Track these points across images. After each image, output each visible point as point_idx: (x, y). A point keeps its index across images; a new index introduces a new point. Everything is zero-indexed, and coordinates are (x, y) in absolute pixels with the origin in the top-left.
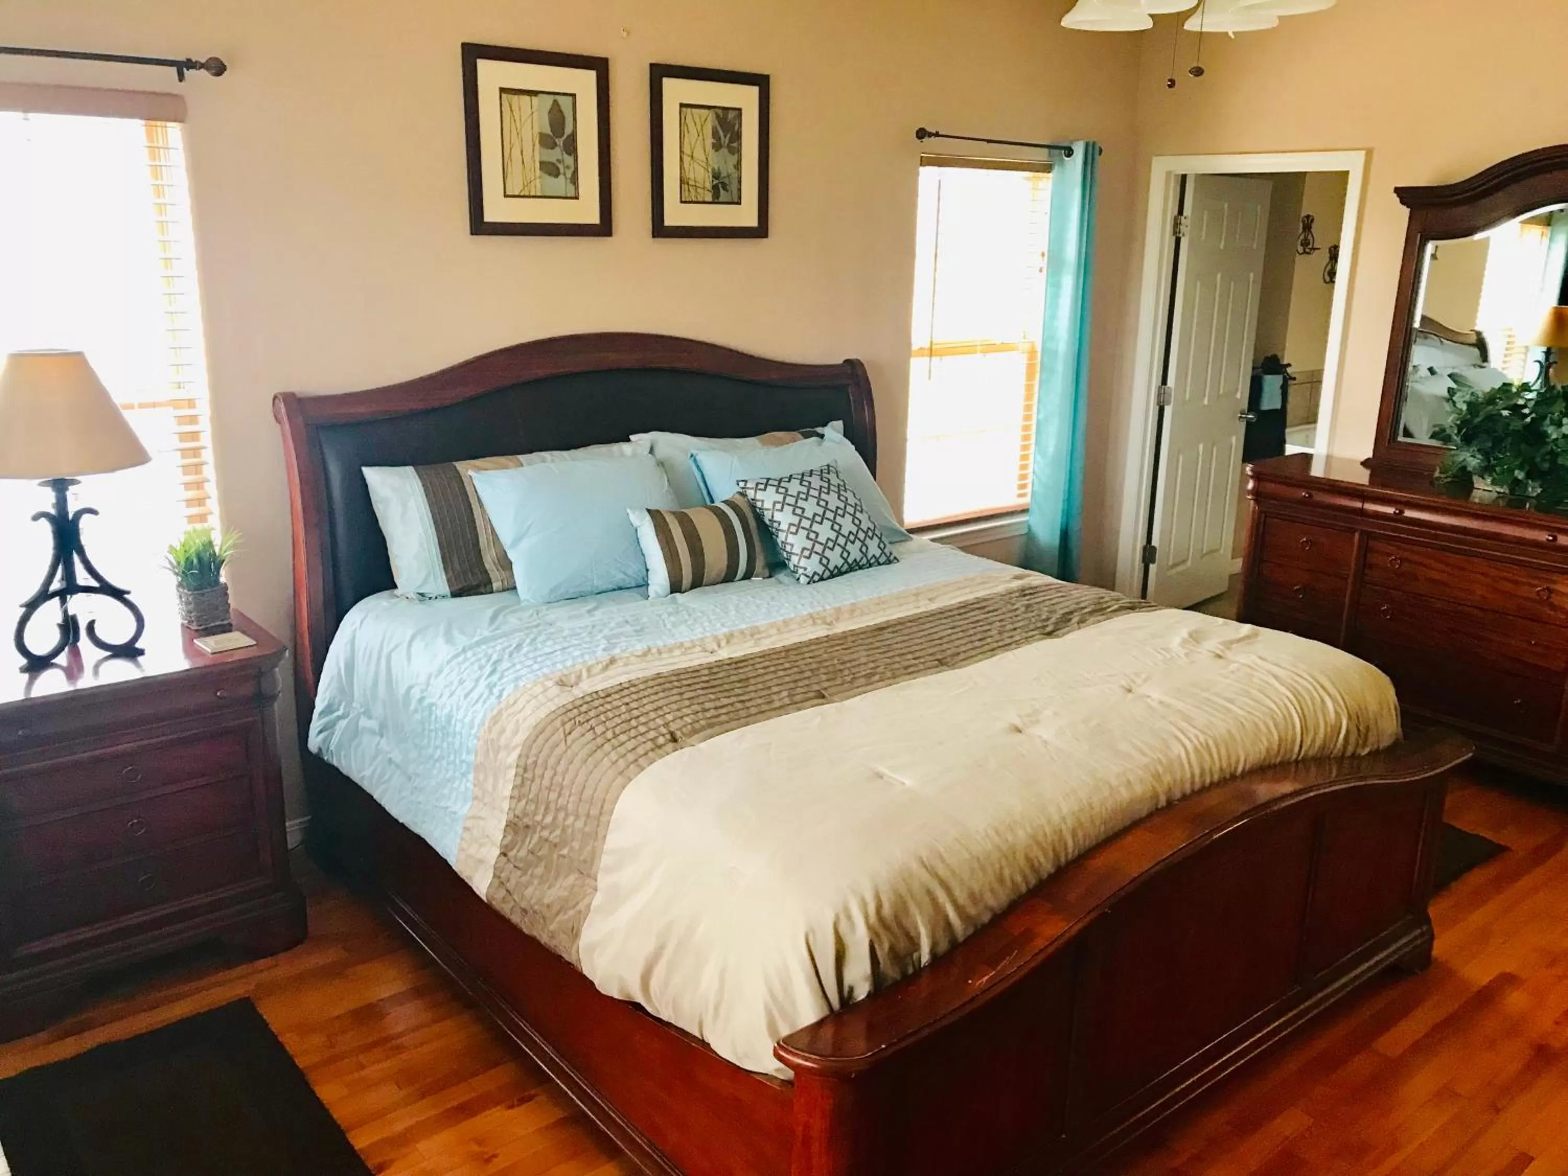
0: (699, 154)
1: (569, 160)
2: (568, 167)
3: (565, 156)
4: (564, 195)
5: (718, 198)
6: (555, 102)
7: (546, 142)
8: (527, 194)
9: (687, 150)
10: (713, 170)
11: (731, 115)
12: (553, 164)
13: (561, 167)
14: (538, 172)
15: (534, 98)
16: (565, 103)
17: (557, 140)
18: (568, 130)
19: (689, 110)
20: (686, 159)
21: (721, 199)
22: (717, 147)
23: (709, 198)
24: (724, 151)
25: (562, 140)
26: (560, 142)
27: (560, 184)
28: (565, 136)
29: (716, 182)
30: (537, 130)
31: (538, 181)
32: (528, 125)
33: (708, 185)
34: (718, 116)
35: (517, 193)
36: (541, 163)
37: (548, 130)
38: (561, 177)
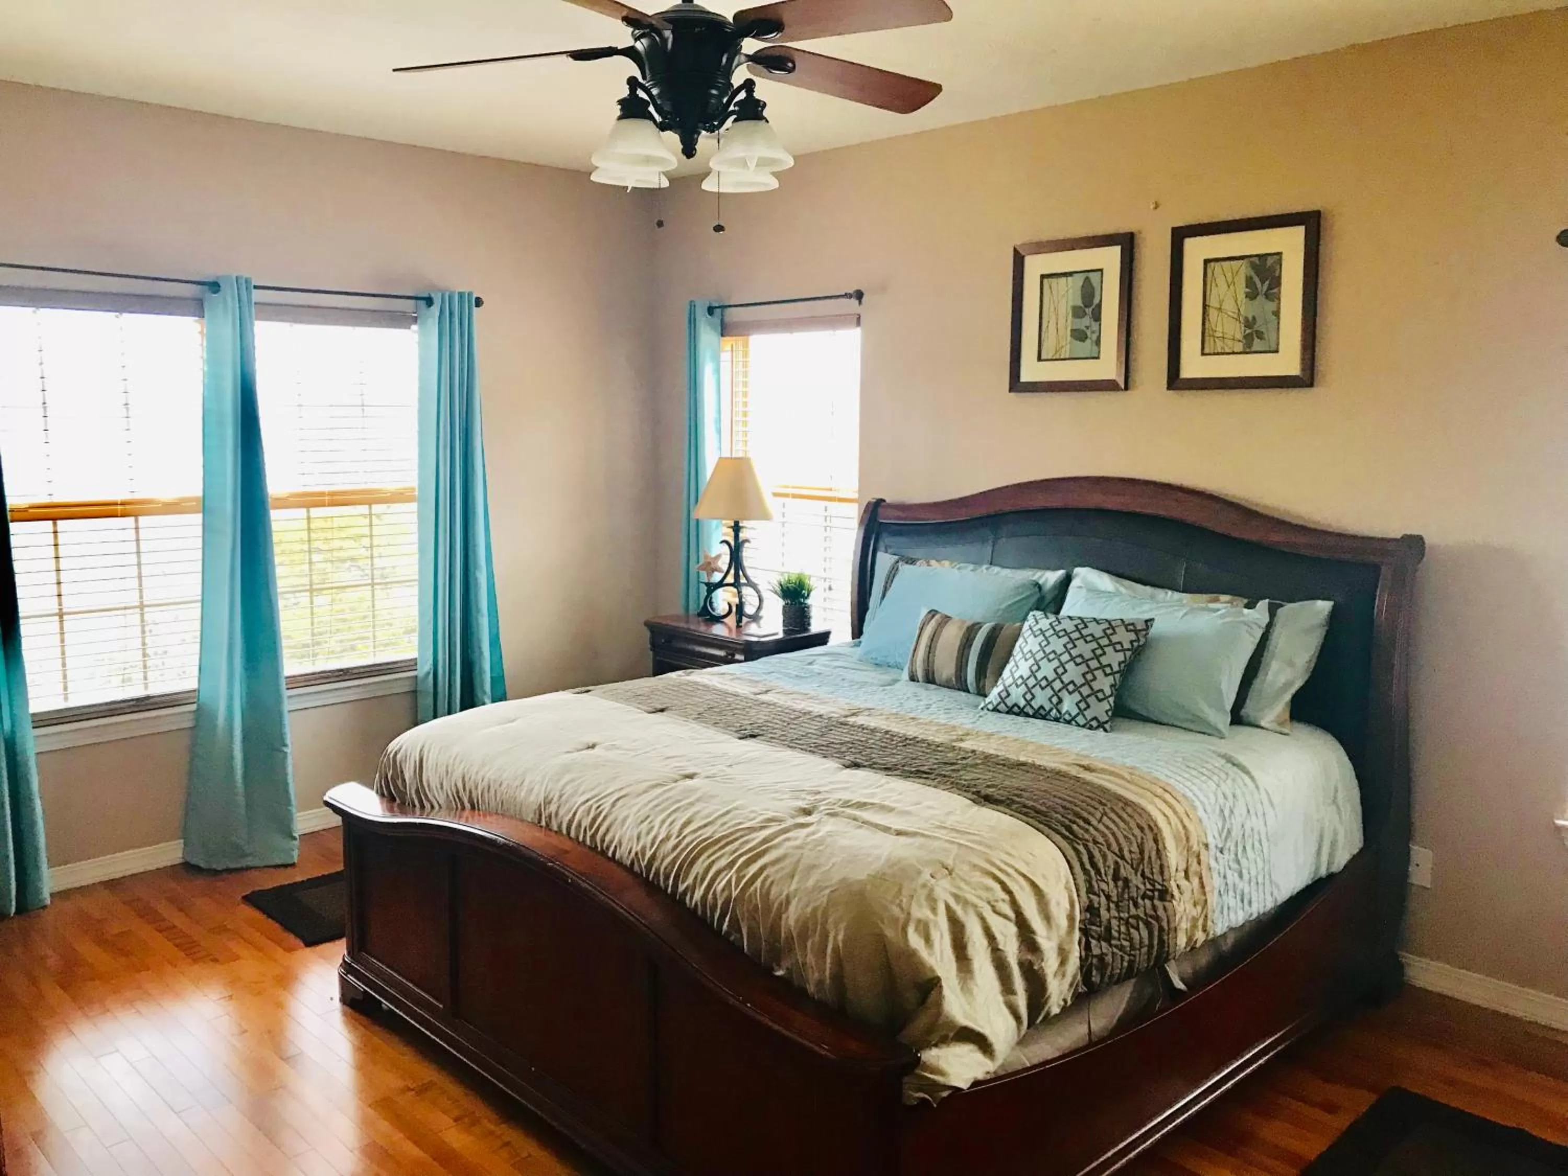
0: (1229, 306)
1: (1095, 326)
2: (1093, 332)
3: (1093, 323)
4: (1089, 356)
5: (1250, 347)
6: (1087, 279)
7: (1078, 313)
8: (1057, 357)
9: (1213, 302)
10: (1246, 319)
11: (1270, 261)
12: (1083, 331)
13: (1089, 333)
14: (1069, 338)
15: (1070, 278)
16: (1094, 278)
17: (1087, 310)
18: (1096, 301)
19: (1217, 265)
20: (1213, 313)
21: (1254, 349)
22: (1252, 295)
23: (1239, 347)
24: (1261, 299)
25: (1091, 309)
26: (1089, 311)
27: (1086, 347)
28: (1093, 307)
29: (1248, 331)
30: (1071, 304)
31: (1068, 346)
32: (1064, 301)
33: (1239, 336)
34: (1253, 266)
35: (1050, 357)
36: (1072, 330)
37: (1079, 303)
38: (1088, 341)
